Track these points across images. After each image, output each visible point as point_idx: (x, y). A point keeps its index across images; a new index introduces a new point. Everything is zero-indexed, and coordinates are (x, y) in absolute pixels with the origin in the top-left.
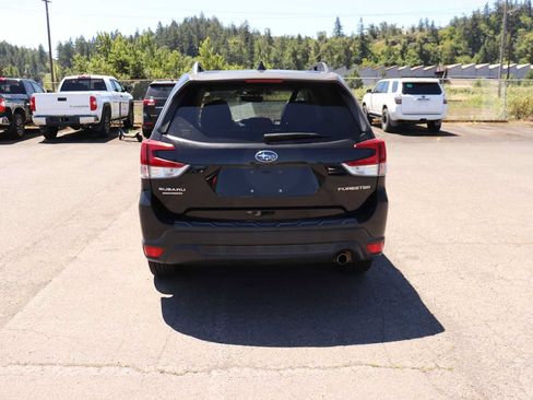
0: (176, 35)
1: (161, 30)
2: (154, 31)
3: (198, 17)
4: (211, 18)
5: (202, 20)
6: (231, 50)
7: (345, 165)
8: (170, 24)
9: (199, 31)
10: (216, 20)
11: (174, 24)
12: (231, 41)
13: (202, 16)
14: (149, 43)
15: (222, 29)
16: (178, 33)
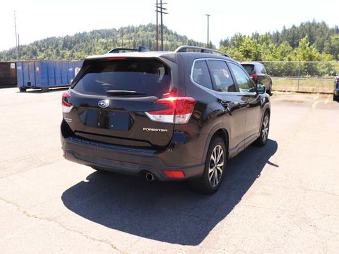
0: (294, 34)
1: (285, 31)
2: (280, 32)
3: (311, 22)
4: (320, 22)
5: (313, 24)
6: (333, 44)
7: (147, 113)
8: (291, 27)
9: (310, 31)
10: (324, 23)
11: (294, 27)
12: (333, 38)
13: (314, 21)
14: (267, 39)
15: (327, 29)
16: (296, 32)
